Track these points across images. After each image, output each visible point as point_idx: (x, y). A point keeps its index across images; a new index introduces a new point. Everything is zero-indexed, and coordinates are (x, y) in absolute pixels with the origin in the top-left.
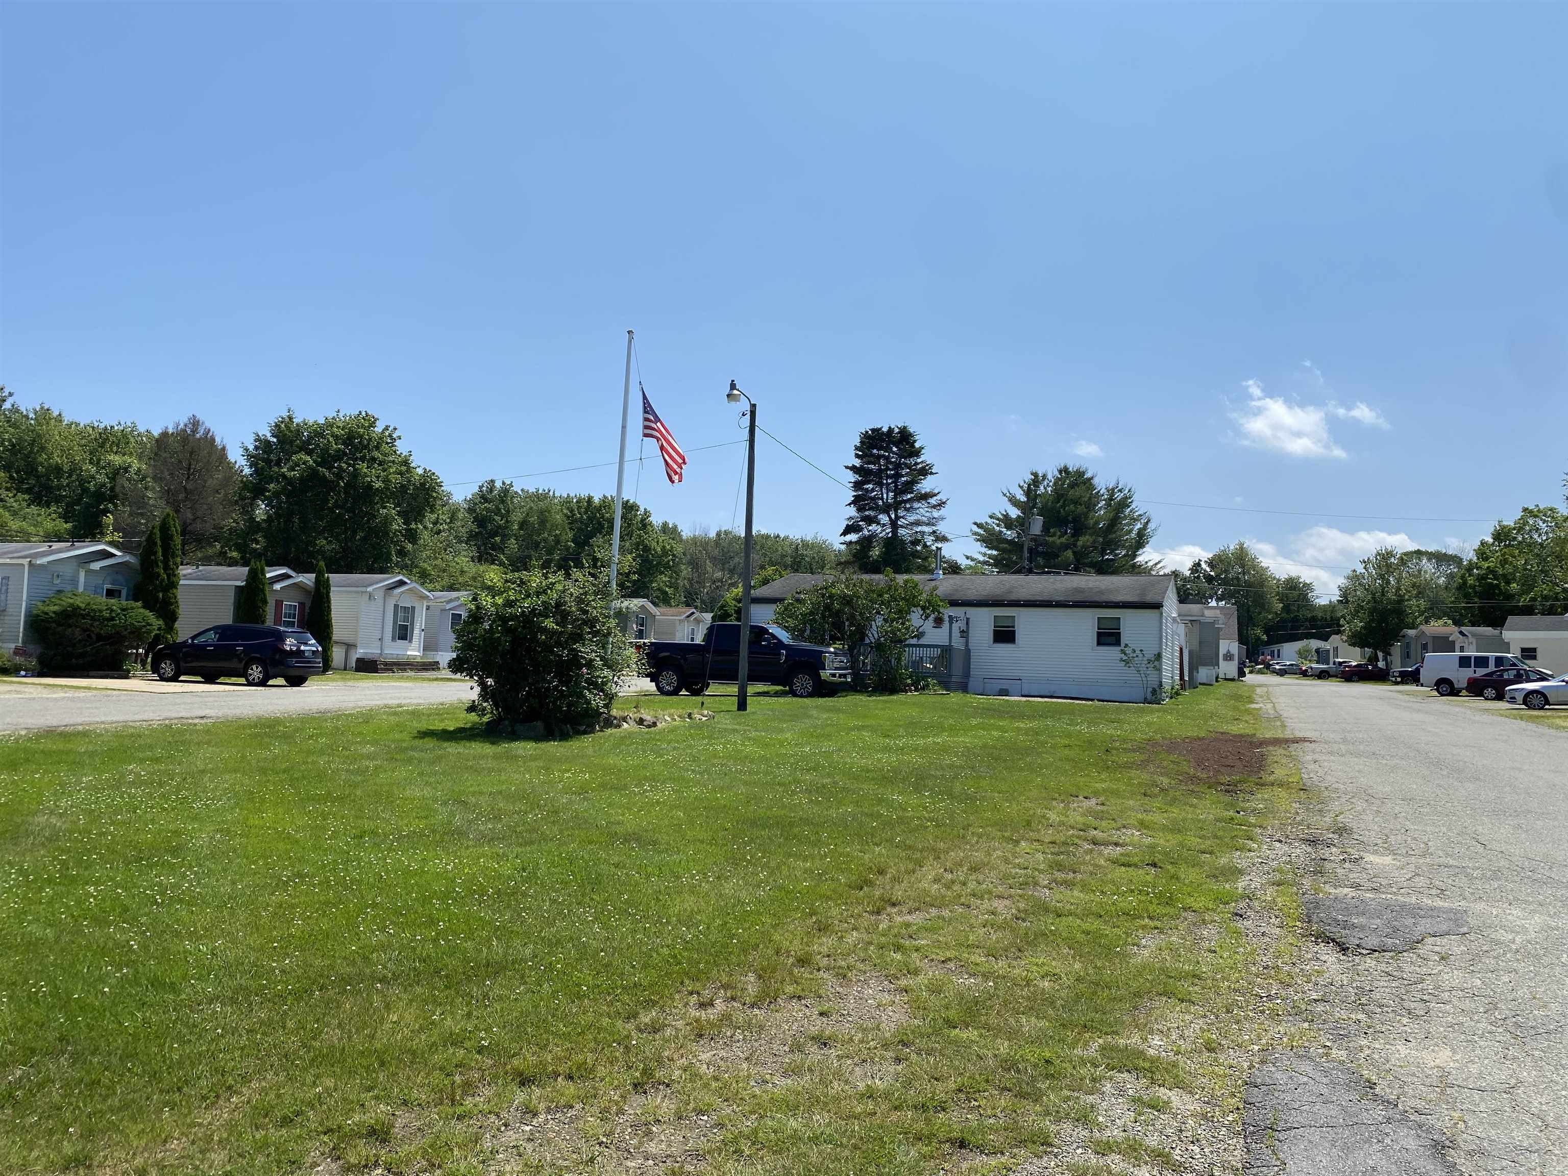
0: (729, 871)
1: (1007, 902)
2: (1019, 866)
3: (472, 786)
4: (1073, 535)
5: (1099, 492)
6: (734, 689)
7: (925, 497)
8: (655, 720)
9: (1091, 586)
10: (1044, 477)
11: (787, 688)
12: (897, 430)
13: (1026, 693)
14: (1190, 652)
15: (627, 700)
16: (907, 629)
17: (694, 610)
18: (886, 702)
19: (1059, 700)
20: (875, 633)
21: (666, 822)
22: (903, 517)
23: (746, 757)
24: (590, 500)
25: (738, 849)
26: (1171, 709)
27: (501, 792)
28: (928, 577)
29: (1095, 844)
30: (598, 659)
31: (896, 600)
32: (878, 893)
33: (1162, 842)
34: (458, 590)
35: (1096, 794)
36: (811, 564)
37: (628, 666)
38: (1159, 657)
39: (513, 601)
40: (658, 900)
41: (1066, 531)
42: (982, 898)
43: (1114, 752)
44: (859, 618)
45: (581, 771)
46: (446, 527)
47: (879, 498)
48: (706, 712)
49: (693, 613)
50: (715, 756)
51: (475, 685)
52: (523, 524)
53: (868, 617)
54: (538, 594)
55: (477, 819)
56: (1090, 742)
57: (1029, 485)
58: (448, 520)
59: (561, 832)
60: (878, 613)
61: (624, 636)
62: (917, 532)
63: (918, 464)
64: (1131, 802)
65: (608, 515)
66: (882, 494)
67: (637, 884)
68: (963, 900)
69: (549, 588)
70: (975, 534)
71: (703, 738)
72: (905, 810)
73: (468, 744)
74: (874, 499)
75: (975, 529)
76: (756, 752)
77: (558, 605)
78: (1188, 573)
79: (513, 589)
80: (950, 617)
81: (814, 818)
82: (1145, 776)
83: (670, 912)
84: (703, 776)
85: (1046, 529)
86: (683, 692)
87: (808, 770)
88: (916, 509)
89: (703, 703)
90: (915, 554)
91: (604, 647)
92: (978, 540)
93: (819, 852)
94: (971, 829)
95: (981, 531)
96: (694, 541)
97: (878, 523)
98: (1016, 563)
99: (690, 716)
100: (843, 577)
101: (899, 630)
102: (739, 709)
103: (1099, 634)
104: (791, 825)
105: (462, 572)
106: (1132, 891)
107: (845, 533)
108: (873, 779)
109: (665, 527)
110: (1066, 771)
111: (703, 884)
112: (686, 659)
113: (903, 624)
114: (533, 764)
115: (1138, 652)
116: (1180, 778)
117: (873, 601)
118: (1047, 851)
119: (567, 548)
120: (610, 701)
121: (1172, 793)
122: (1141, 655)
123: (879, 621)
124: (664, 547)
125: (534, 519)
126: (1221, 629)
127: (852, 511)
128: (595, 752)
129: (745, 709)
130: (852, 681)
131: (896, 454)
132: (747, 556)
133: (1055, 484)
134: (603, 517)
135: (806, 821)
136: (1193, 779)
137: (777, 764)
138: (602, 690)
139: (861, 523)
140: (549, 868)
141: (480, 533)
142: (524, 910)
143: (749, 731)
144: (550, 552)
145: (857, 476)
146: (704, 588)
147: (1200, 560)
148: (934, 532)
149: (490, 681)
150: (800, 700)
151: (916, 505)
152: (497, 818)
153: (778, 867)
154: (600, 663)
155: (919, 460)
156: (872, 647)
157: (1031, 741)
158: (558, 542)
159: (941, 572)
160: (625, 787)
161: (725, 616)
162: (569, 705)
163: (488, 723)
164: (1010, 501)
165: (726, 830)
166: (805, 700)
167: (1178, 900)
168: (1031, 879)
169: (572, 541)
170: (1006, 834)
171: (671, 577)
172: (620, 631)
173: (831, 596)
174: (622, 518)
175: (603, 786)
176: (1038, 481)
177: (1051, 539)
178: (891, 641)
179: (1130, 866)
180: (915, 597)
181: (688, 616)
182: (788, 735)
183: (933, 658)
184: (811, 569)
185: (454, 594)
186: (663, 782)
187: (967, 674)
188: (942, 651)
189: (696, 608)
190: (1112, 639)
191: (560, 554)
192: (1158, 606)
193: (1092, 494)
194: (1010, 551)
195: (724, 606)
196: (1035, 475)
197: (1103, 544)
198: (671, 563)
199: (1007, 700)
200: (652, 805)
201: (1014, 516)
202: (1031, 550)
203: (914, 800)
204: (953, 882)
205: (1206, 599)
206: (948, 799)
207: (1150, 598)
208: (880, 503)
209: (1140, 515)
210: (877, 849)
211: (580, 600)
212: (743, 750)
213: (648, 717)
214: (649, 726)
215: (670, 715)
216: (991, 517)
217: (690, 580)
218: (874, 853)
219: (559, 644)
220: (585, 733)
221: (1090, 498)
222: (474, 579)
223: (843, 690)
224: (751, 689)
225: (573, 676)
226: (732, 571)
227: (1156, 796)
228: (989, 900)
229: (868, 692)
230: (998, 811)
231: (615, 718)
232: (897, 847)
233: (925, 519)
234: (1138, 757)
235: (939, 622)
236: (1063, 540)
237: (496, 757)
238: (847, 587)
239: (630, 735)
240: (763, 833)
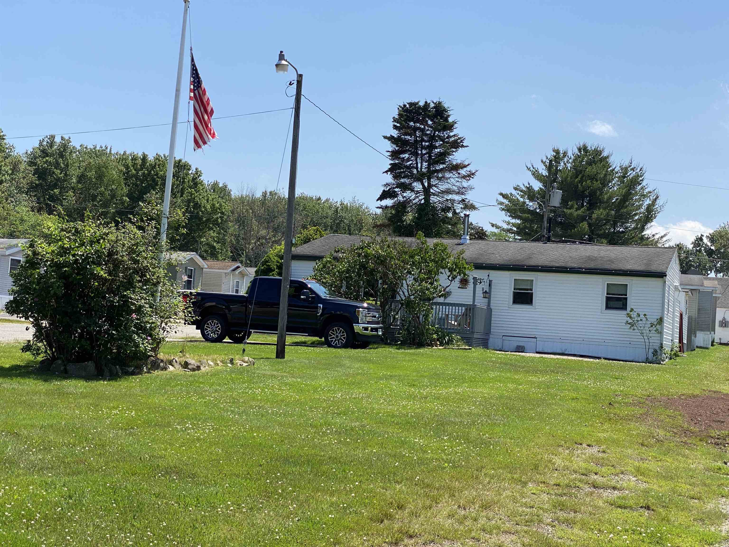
0: (262, 503)
1: (514, 537)
2: (525, 505)
3: (24, 419)
4: (589, 209)
5: (614, 170)
6: (273, 338)
7: (456, 168)
8: (199, 364)
9: (602, 255)
10: (565, 154)
11: (323, 339)
12: (432, 105)
13: (540, 350)
14: (690, 318)
15: (173, 345)
16: (435, 288)
17: (239, 265)
18: (414, 354)
19: (570, 358)
20: (406, 292)
21: (205, 457)
22: (435, 186)
23: (282, 401)
24: (144, 158)
25: (271, 483)
26: (670, 369)
27: (52, 426)
28: (456, 241)
29: (595, 487)
30: (147, 306)
31: (426, 262)
32: (396, 527)
33: (655, 487)
34: (18, 237)
35: (599, 442)
36: (349, 226)
37: (176, 314)
38: (661, 321)
39: (67, 249)
40: (194, 527)
41: (583, 204)
42: (491, 533)
43: (616, 405)
44: (391, 276)
45: (128, 409)
46: (8, 178)
47: (413, 167)
48: (246, 359)
49: (238, 267)
50: (253, 399)
51: (30, 326)
52: (81, 178)
53: (399, 277)
54: (92, 243)
55: (28, 449)
56: (595, 396)
57: (551, 161)
58: (10, 172)
59: (107, 464)
60: (409, 273)
61: (172, 285)
62: (447, 200)
63: (451, 137)
64: (629, 451)
65: (162, 173)
66: (417, 163)
67: (175, 513)
68: (473, 534)
69: (102, 238)
70: (502, 203)
71: (244, 383)
72: (425, 452)
73: (22, 381)
74: (409, 168)
75: (501, 199)
76: (291, 396)
77: (111, 254)
78: (690, 247)
79: (68, 237)
80: (474, 278)
81: (342, 457)
82: (643, 428)
83: (206, 539)
84: (241, 417)
85: (564, 201)
86: (227, 340)
87: (339, 414)
88: (447, 178)
89: (244, 350)
90: (446, 220)
91: (153, 295)
92: (503, 209)
93: (345, 488)
94: (484, 470)
95: (506, 202)
96: (242, 200)
97: (412, 190)
98: (536, 232)
99: (232, 361)
100: (379, 239)
101: (428, 289)
102: (277, 357)
103: (608, 299)
104: (321, 463)
105: (22, 221)
106: (627, 531)
107: (381, 198)
108: (397, 424)
109: (215, 187)
110: (572, 421)
111: (237, 515)
112: (230, 310)
113: (432, 284)
114: (83, 401)
115: (642, 316)
116: (675, 430)
117: (405, 262)
118: (552, 492)
119: (123, 203)
120: (158, 345)
121: (666, 444)
122: (644, 319)
123: (410, 280)
124: (213, 205)
125: (92, 174)
126: (719, 298)
127: (389, 178)
128: (142, 391)
129: (283, 357)
130: (383, 334)
131: (431, 127)
132: (290, 215)
133: (574, 161)
134: (157, 175)
135: (334, 460)
136: (686, 432)
137: (311, 408)
138: (151, 335)
139: (396, 190)
140: (94, 496)
141: (41, 184)
142: (68, 534)
143: (286, 377)
144: (106, 205)
145: (395, 146)
146: (249, 244)
147: (702, 235)
148: (463, 200)
149: (45, 323)
150: (334, 350)
151: (447, 175)
152: (47, 450)
153: (307, 501)
154: (149, 309)
155: (452, 134)
156: (402, 304)
157: (543, 393)
158: (113, 196)
159: (468, 237)
160: (169, 425)
161: (269, 270)
162: (119, 348)
163: (42, 362)
164: (533, 174)
165: (261, 465)
166: (339, 350)
167: (667, 540)
168: (536, 517)
169: (127, 196)
170: (515, 476)
171: (219, 233)
172: (169, 280)
173: (366, 256)
174: (174, 176)
175: (148, 423)
176: (558, 158)
177: (568, 211)
178: (420, 299)
179: (625, 508)
180: (443, 259)
181: (234, 270)
182: (322, 382)
183: (457, 316)
184: (350, 231)
185: (14, 241)
186: (205, 421)
187: (488, 331)
188: (466, 309)
189: (241, 262)
190: (620, 304)
191: (115, 208)
192: (662, 275)
193: (607, 171)
194: (532, 221)
195: (267, 262)
196: (557, 152)
197: (616, 217)
198: (220, 221)
199: (523, 357)
200: (193, 441)
201: (536, 188)
202: (550, 220)
203: (434, 444)
204: (465, 517)
205: (707, 270)
206: (465, 443)
207: (654, 268)
208: (415, 171)
209: (650, 192)
210: (397, 487)
211: (131, 251)
212: (278, 395)
213: (193, 362)
214: (193, 370)
215: (214, 360)
216: (516, 189)
217: (237, 237)
218: (395, 489)
219: (110, 291)
220: (133, 373)
221: (605, 175)
222: (33, 227)
223: (374, 343)
224: (289, 339)
225: (123, 321)
226: (276, 230)
227: (652, 446)
228: (497, 535)
229: (396, 345)
230: (510, 455)
231: (162, 361)
232: (416, 485)
233: (455, 188)
234: (638, 411)
235: (464, 282)
236: (580, 212)
237: (47, 393)
238: (382, 248)
239: (174, 377)
240: (294, 469)
